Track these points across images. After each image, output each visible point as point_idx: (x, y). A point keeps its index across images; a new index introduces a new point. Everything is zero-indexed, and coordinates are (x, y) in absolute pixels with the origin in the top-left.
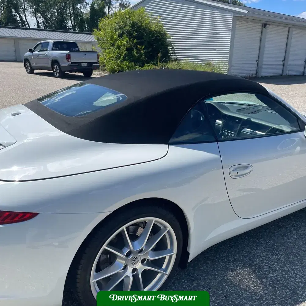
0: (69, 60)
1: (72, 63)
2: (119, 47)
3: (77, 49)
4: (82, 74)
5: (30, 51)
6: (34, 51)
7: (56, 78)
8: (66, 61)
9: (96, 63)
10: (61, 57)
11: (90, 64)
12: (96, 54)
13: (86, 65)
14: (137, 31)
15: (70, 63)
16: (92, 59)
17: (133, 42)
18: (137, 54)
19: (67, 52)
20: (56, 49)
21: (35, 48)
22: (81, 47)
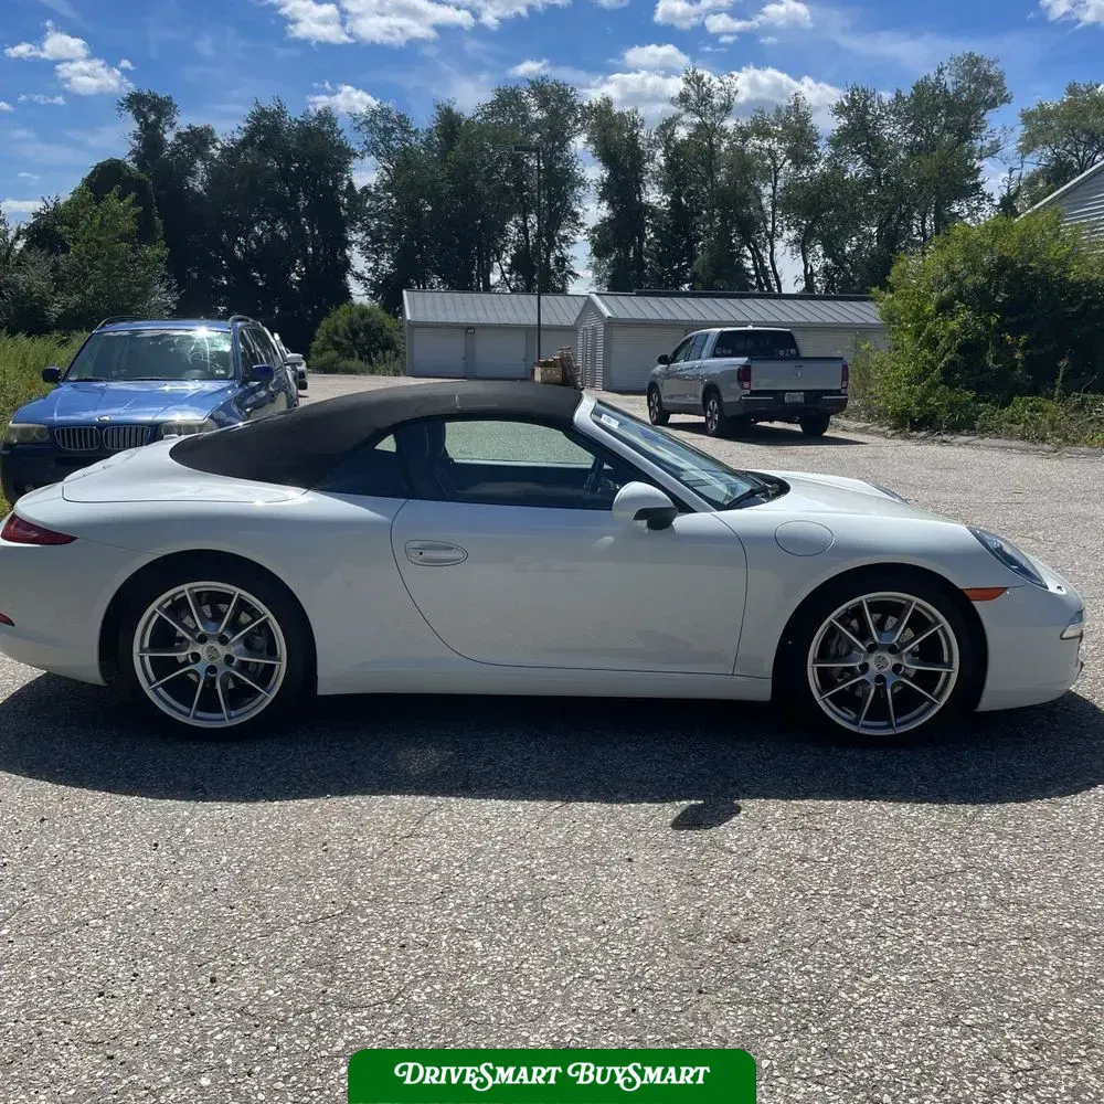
0: (746, 385)
1: (754, 393)
2: (932, 342)
3: (793, 351)
4: (797, 428)
5: (663, 360)
6: (674, 360)
7: (710, 436)
8: (735, 386)
9: (838, 392)
10: (726, 374)
11: (813, 396)
12: (839, 366)
13: (799, 398)
14: (1008, 289)
15: (748, 392)
16: (826, 379)
17: (988, 325)
18: (995, 361)
19: (742, 360)
20: (725, 351)
21: (676, 353)
22: (807, 346)
